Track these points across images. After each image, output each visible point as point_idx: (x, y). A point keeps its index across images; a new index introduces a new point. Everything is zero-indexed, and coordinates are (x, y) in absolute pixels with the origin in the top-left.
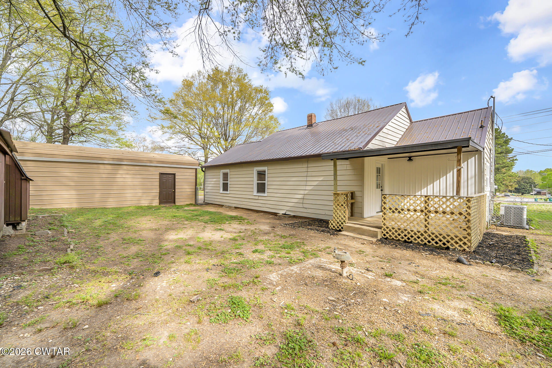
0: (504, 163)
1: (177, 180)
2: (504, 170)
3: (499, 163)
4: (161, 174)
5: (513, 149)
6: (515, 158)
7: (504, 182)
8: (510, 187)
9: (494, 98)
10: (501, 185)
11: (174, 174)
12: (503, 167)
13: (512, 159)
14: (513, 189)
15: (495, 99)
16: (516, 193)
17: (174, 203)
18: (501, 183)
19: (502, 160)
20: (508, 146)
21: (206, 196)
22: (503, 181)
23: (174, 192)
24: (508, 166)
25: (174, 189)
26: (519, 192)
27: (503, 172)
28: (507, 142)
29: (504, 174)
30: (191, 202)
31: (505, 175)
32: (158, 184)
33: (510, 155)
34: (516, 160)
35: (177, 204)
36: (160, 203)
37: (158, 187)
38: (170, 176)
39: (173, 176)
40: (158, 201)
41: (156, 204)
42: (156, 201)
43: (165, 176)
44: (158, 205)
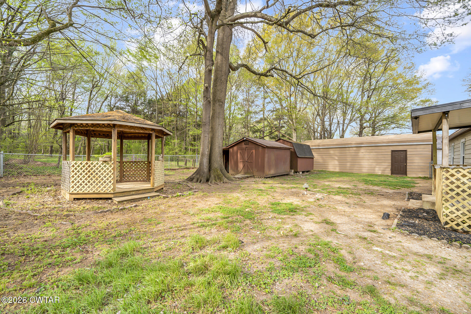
1: (408, 156)
4: (393, 151)
17: (406, 174)
23: (406, 165)
25: (406, 163)
30: (426, 176)
32: (390, 158)
35: (408, 175)
36: (392, 173)
37: (390, 161)
38: (402, 152)
39: (405, 152)
40: (390, 172)
41: (387, 174)
42: (388, 172)
43: (396, 152)
44: (390, 174)
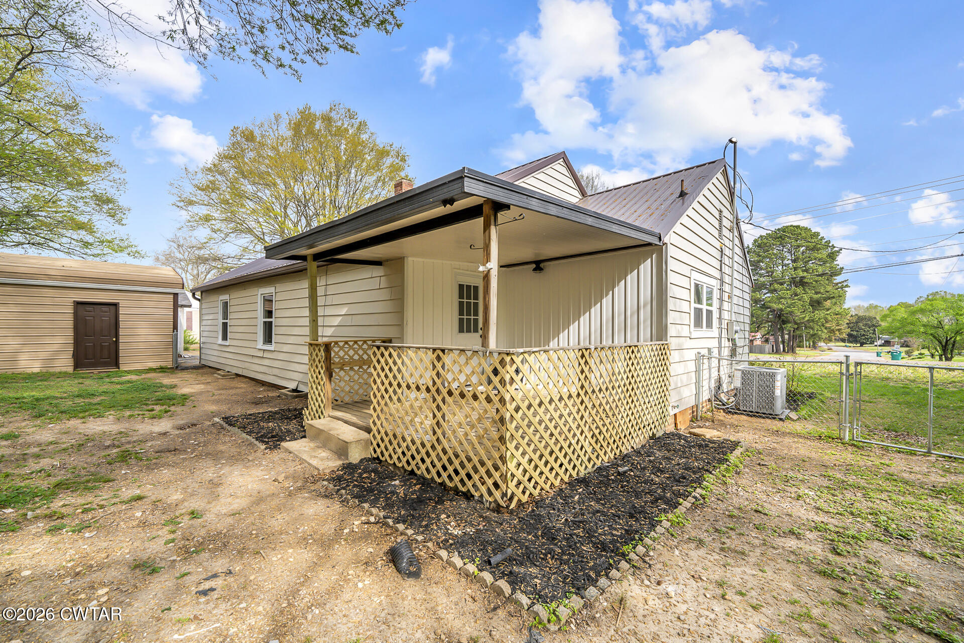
0: (828, 292)
1: (121, 318)
2: (828, 304)
3: (819, 293)
4: (78, 304)
5: (843, 268)
6: (845, 284)
7: (828, 325)
8: (837, 333)
9: (735, 143)
10: (823, 328)
11: (116, 305)
12: (826, 299)
13: (840, 285)
14: (844, 336)
15: (738, 145)
16: (851, 342)
17: (117, 364)
18: (823, 326)
19: (825, 287)
20: (835, 263)
21: (203, 351)
22: (826, 322)
23: (117, 343)
24: (833, 297)
25: (117, 335)
26: (856, 342)
27: (827, 307)
28: (832, 256)
29: (828, 310)
30: (163, 364)
31: (828, 312)
32: (70, 324)
33: (838, 279)
34: (847, 286)
35: (123, 368)
36: (77, 366)
37: (71, 333)
38: (105, 308)
39: (113, 308)
40: (71, 362)
41: (64, 369)
42: (65, 363)
43: (89, 308)
44: (70, 369)
